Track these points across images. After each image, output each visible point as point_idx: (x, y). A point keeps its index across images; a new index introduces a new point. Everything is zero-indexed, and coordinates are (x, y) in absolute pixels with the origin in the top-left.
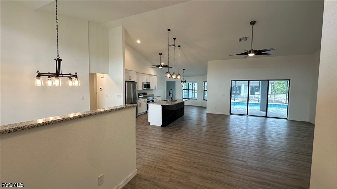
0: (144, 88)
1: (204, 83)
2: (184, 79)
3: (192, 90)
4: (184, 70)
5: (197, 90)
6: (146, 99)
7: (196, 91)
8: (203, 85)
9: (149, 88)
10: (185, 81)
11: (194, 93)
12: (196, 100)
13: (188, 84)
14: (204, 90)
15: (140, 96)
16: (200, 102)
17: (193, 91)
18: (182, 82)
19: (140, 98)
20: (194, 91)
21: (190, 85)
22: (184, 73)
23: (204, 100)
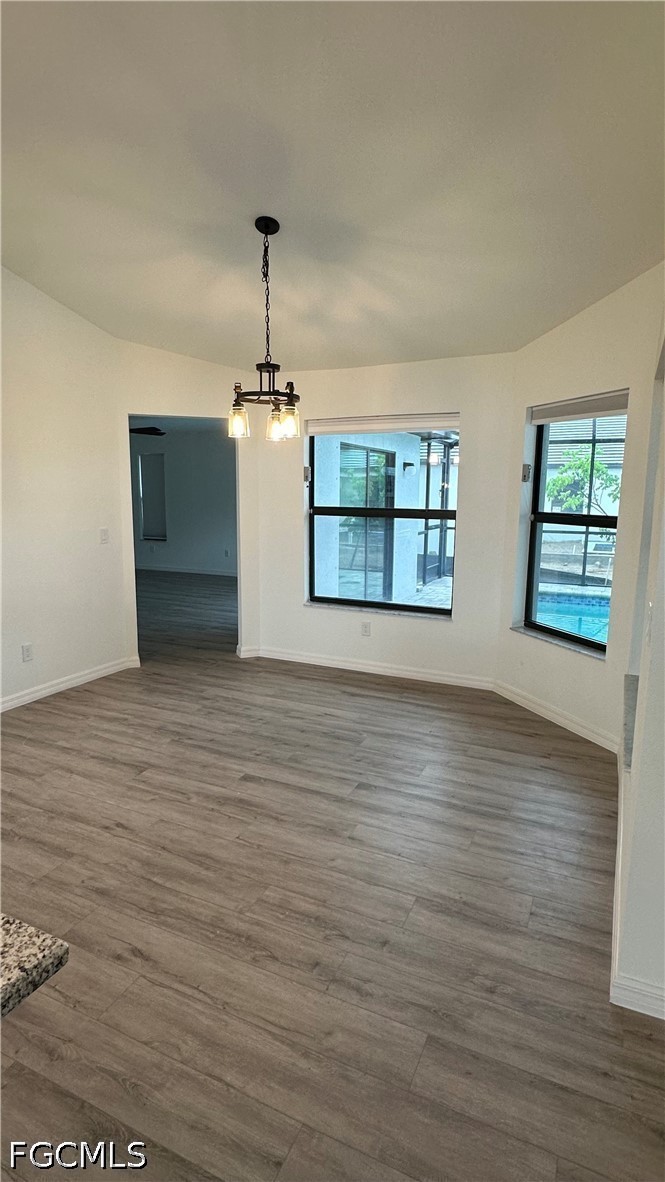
1: (539, 431)
2: (267, 366)
3: (426, 514)
4: (267, 226)
12: (441, 620)
13: (390, 459)
14: (538, 517)
21: (406, 465)
22: (266, 275)
23: (530, 624)
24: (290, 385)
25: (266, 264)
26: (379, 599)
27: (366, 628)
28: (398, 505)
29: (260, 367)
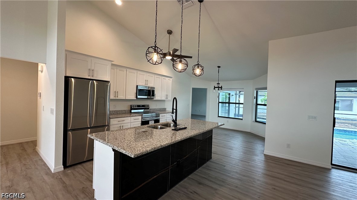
0: (139, 97)
1: (257, 91)
2: (218, 84)
3: (236, 103)
4: (219, 67)
5: (242, 104)
6: (140, 117)
7: (241, 106)
8: (255, 95)
9: (152, 97)
10: (221, 87)
11: (239, 108)
12: (241, 120)
13: (229, 94)
14: (257, 104)
15: (133, 111)
16: (248, 124)
17: (237, 105)
18: (214, 89)
19: (132, 115)
20: (239, 106)
21: (232, 95)
22: (219, 73)
23: (256, 121)
24: (222, 86)
25: (219, 71)
26: (227, 116)
27: (228, 121)
28: (230, 102)
29: (217, 84)
